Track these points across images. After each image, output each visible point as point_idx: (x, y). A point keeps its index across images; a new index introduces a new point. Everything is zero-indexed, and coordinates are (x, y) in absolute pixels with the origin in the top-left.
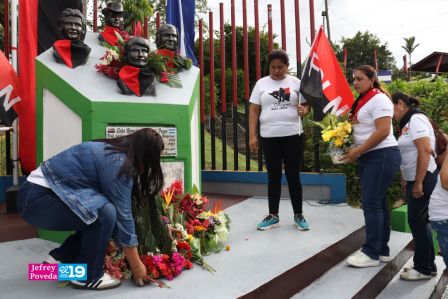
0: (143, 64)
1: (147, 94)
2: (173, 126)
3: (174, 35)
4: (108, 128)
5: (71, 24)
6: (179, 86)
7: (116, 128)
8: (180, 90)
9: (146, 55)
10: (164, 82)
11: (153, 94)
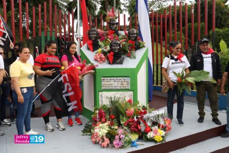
0: (117, 51)
1: (118, 63)
2: (129, 77)
3: (135, 34)
4: (102, 78)
5: (92, 34)
6: (135, 58)
7: (105, 78)
8: (134, 60)
9: (118, 47)
10: (129, 56)
11: (121, 63)
